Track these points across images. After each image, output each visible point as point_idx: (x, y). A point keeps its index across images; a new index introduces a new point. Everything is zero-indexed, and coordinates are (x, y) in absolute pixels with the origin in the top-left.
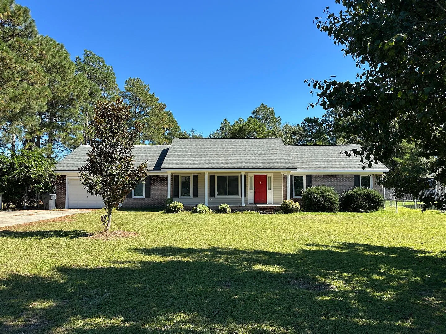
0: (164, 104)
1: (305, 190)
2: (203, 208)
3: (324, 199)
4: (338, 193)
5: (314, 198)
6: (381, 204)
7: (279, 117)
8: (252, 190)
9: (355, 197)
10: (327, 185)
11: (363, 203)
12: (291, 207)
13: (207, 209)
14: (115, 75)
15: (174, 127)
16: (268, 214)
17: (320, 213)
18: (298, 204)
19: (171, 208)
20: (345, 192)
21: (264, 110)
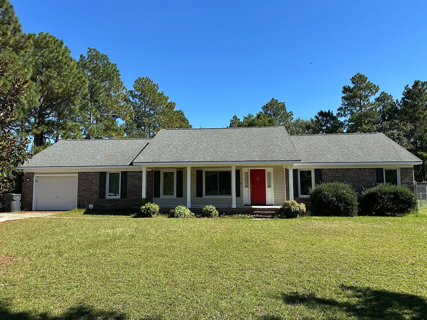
0: (174, 103)
1: (314, 187)
2: (181, 210)
3: (337, 200)
4: (356, 192)
5: (324, 197)
6: (413, 205)
7: (291, 112)
8: (247, 189)
9: (378, 196)
10: (341, 181)
11: (390, 205)
12: (294, 210)
14: (120, 72)
15: (185, 126)
16: (265, 219)
17: (332, 218)
18: (303, 207)
19: (143, 211)
20: (365, 190)
21: (275, 104)
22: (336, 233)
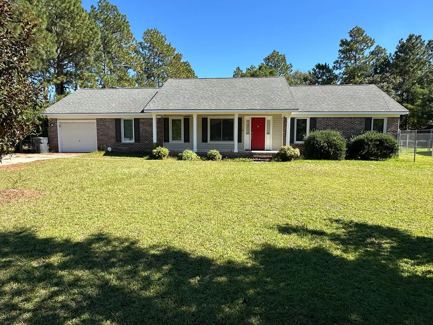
0: (181, 54)
1: (308, 134)
2: (189, 154)
3: (328, 145)
4: (345, 138)
5: (317, 143)
6: (395, 151)
7: (290, 64)
8: (248, 135)
9: (365, 143)
10: (333, 129)
11: (375, 150)
12: (289, 154)
13: (194, 155)
14: (129, 24)
16: (263, 162)
18: (297, 151)
19: (155, 154)
20: (354, 137)
21: (276, 56)
22: (326, 174)
